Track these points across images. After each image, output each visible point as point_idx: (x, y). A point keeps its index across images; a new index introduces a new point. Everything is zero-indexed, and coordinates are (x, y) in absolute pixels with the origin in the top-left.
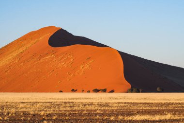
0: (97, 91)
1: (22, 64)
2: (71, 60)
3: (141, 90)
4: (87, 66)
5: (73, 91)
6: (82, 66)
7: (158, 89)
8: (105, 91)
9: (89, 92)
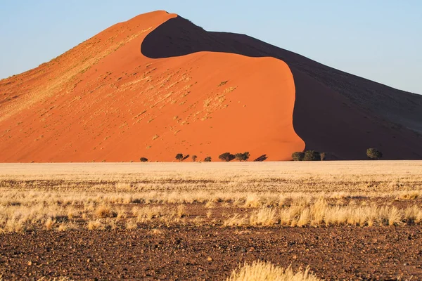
0: (228, 157)
1: (78, 98)
2: (187, 87)
3: (322, 155)
4: (218, 102)
5: (180, 157)
6: (207, 101)
7: (369, 152)
8: (244, 157)
9: (208, 160)
